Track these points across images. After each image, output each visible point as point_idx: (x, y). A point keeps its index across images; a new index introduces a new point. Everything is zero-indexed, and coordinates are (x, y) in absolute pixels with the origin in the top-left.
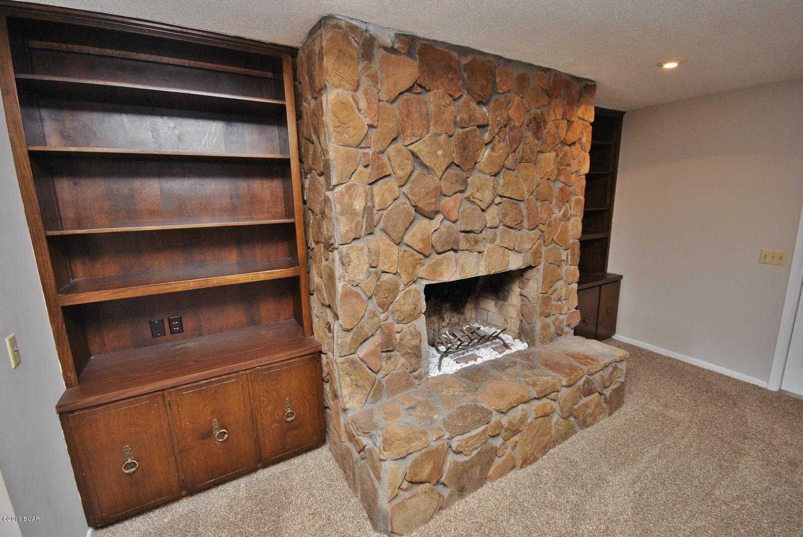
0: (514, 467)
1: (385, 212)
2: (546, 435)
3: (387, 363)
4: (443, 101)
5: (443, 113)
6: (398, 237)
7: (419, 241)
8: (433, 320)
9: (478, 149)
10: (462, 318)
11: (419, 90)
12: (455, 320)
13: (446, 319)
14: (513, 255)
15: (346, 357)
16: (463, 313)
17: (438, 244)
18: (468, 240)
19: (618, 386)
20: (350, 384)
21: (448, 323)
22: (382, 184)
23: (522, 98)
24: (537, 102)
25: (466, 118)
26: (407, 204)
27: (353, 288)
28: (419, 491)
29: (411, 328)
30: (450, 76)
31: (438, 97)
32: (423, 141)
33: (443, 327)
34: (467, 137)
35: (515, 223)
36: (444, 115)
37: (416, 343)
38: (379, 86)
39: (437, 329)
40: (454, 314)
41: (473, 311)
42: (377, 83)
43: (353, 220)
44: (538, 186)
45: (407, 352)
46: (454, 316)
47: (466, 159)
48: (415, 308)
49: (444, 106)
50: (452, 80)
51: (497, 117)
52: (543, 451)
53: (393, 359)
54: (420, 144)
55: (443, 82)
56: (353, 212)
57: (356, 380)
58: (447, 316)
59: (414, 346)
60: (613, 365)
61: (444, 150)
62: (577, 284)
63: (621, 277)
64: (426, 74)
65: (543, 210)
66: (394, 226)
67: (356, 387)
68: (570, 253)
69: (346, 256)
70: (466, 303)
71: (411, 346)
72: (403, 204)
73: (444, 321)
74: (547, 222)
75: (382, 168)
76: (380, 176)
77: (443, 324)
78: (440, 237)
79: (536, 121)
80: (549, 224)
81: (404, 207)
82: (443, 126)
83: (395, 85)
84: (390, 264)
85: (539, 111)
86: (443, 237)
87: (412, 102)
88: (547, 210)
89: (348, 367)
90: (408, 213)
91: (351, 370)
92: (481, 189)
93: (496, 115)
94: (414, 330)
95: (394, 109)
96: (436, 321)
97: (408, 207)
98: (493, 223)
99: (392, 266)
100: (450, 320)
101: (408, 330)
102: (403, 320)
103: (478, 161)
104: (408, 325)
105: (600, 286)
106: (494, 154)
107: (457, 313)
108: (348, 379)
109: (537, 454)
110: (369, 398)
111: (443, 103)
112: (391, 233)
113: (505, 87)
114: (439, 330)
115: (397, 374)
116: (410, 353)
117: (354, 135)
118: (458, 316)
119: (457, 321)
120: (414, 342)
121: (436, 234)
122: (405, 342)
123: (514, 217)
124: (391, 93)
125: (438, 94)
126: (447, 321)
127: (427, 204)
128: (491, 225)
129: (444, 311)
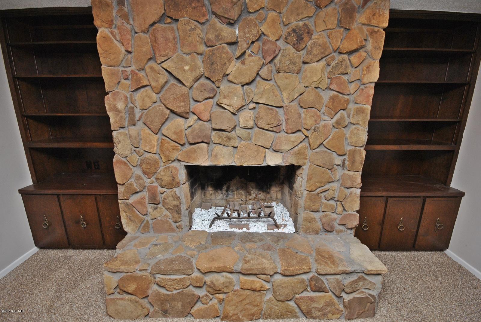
0: (218, 316)
1: (146, 111)
2: (255, 306)
3: (153, 211)
4: (188, 27)
5: (189, 36)
6: (155, 129)
7: (173, 133)
8: (241, 193)
9: (225, 63)
10: (268, 196)
11: (169, 20)
12: (262, 195)
13: (252, 195)
14: (270, 153)
15: (123, 200)
16: (268, 193)
17: (190, 136)
18: (220, 137)
19: (364, 296)
20: (126, 217)
21: (255, 198)
22: (143, 92)
23: (280, 13)
24: (298, 14)
25: (212, 38)
26: (162, 106)
27: (122, 159)
28: (127, 297)
29: (172, 193)
30: (193, 5)
31: (184, 24)
32: (172, 60)
33: (250, 199)
34: (213, 54)
35: (270, 126)
36: (190, 38)
37: (177, 204)
38: (131, 22)
39: (245, 200)
40: (260, 192)
41: (279, 192)
42: (128, 20)
43: (118, 115)
44: (301, 95)
45: (169, 208)
46: (260, 194)
47: (214, 72)
48: (173, 180)
49: (190, 31)
50: (196, 9)
51: (245, 34)
52: (250, 317)
53: (158, 210)
54: (169, 62)
55: (188, 11)
56: (117, 110)
57: (130, 216)
58: (254, 193)
59: (175, 206)
60: (360, 275)
61: (191, 66)
62: (360, 190)
63: (462, 194)
64: (171, 7)
65: (308, 117)
66: (152, 121)
67: (129, 220)
68: (347, 159)
69: (116, 138)
70: (271, 186)
71: (172, 205)
72: (159, 106)
73: (250, 195)
74: (313, 128)
75: (140, 80)
76: (138, 87)
77: (250, 197)
78: (192, 132)
79: (296, 33)
80: (314, 130)
81: (160, 109)
82: (190, 46)
83: (145, 20)
84: (150, 147)
85: (301, 23)
86: (195, 132)
87: (158, 31)
88: (313, 117)
89: (124, 207)
90: (163, 114)
91: (126, 209)
92: (228, 96)
93: (244, 32)
94: (174, 194)
95: (147, 38)
96: (243, 193)
97: (163, 108)
98: (245, 124)
99: (152, 148)
100: (256, 195)
101: (170, 193)
102: (165, 186)
103: (227, 73)
104: (171, 190)
105: (425, 198)
106: (244, 67)
107: (263, 192)
108: (124, 214)
109: (242, 316)
110: (140, 230)
111: (189, 28)
112: (150, 126)
113: (256, 6)
114: (246, 201)
115: (162, 220)
116: (171, 209)
117: (114, 58)
118: (264, 194)
119: (263, 197)
120: (175, 203)
121: (190, 130)
122: (167, 201)
123: (269, 121)
124: (142, 26)
125: (183, 21)
126: (253, 196)
127: (176, 106)
128: (244, 126)
129: (250, 188)
